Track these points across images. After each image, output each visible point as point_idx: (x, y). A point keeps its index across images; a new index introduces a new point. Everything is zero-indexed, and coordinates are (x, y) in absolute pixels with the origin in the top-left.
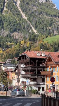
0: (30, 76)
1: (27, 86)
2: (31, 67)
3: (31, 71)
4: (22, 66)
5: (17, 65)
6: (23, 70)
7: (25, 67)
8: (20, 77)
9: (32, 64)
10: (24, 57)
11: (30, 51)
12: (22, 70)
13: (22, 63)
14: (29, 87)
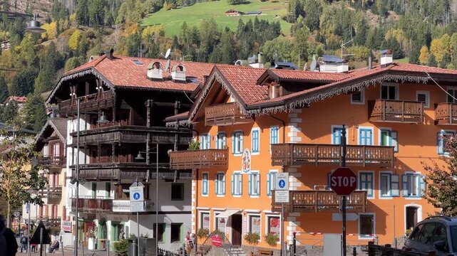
0: (116, 173)
1: (97, 222)
2: (122, 130)
3: (122, 149)
4: (73, 125)
5: (50, 122)
6: (81, 148)
7: (88, 133)
8: (61, 176)
9: (125, 117)
10: (87, 83)
11: (113, 58)
12: (73, 146)
13: (72, 116)
14: (109, 223)
